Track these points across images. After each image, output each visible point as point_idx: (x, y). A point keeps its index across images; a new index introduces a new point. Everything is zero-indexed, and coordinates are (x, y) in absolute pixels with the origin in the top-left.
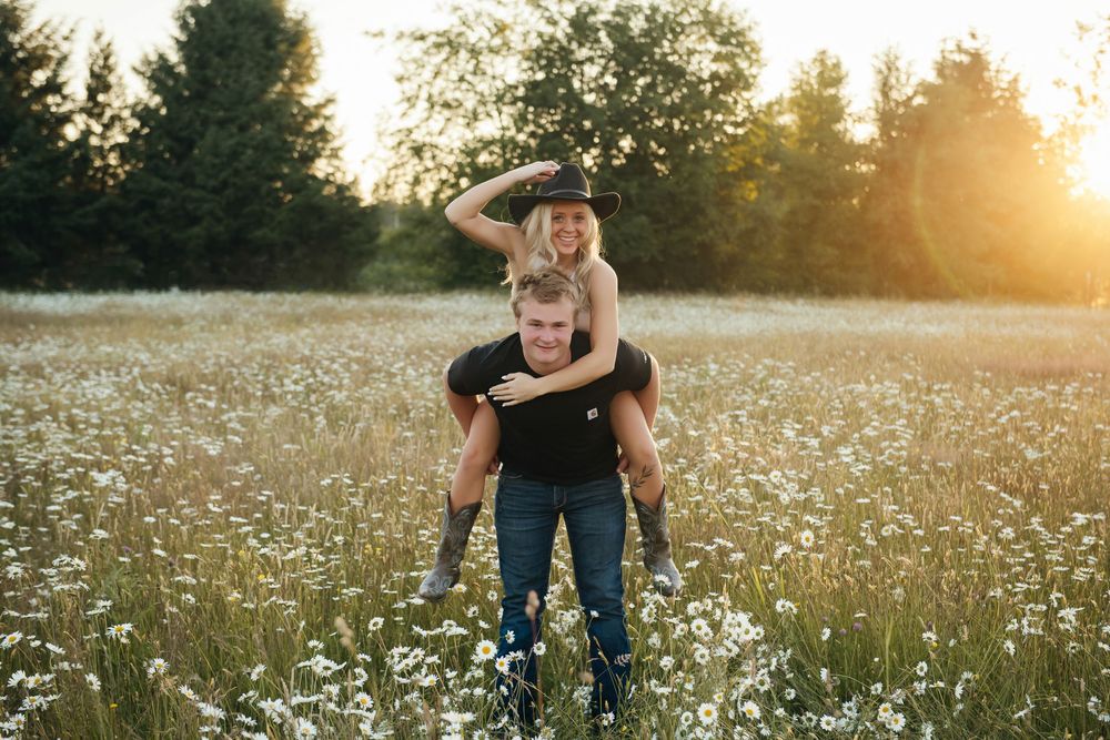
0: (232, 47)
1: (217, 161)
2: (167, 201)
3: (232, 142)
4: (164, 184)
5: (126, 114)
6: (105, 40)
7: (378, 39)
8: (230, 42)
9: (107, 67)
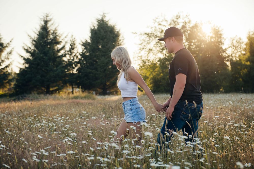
0: (105, 38)
1: (104, 65)
2: (91, 75)
3: (107, 60)
4: (91, 70)
5: (78, 54)
6: (73, 37)
7: (135, 34)
8: (105, 37)
9: (74, 44)
